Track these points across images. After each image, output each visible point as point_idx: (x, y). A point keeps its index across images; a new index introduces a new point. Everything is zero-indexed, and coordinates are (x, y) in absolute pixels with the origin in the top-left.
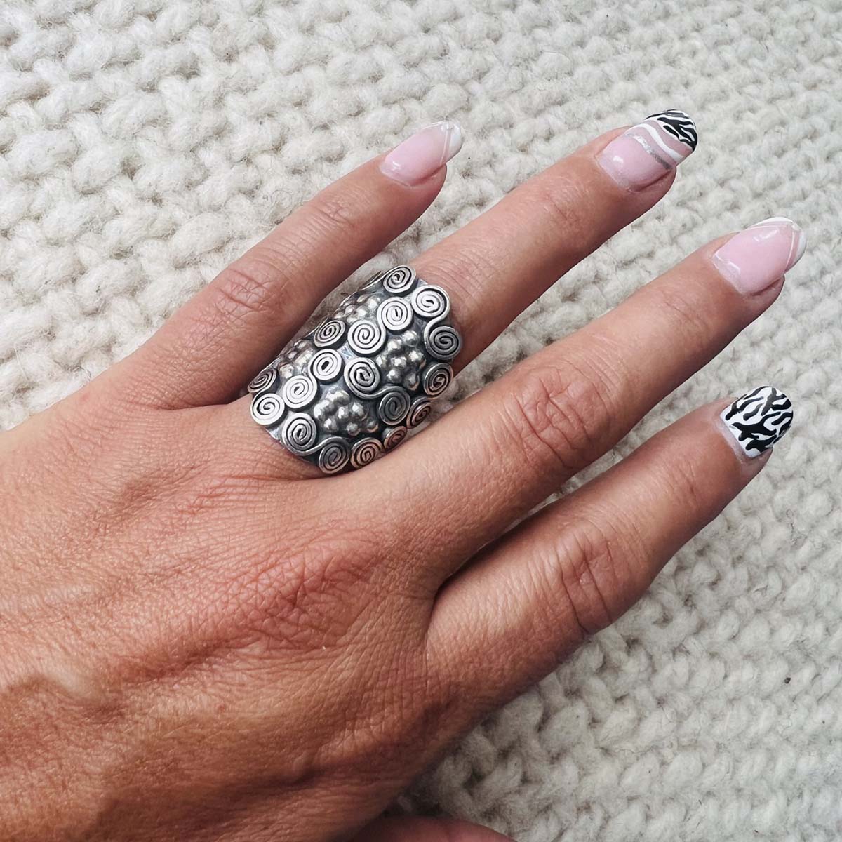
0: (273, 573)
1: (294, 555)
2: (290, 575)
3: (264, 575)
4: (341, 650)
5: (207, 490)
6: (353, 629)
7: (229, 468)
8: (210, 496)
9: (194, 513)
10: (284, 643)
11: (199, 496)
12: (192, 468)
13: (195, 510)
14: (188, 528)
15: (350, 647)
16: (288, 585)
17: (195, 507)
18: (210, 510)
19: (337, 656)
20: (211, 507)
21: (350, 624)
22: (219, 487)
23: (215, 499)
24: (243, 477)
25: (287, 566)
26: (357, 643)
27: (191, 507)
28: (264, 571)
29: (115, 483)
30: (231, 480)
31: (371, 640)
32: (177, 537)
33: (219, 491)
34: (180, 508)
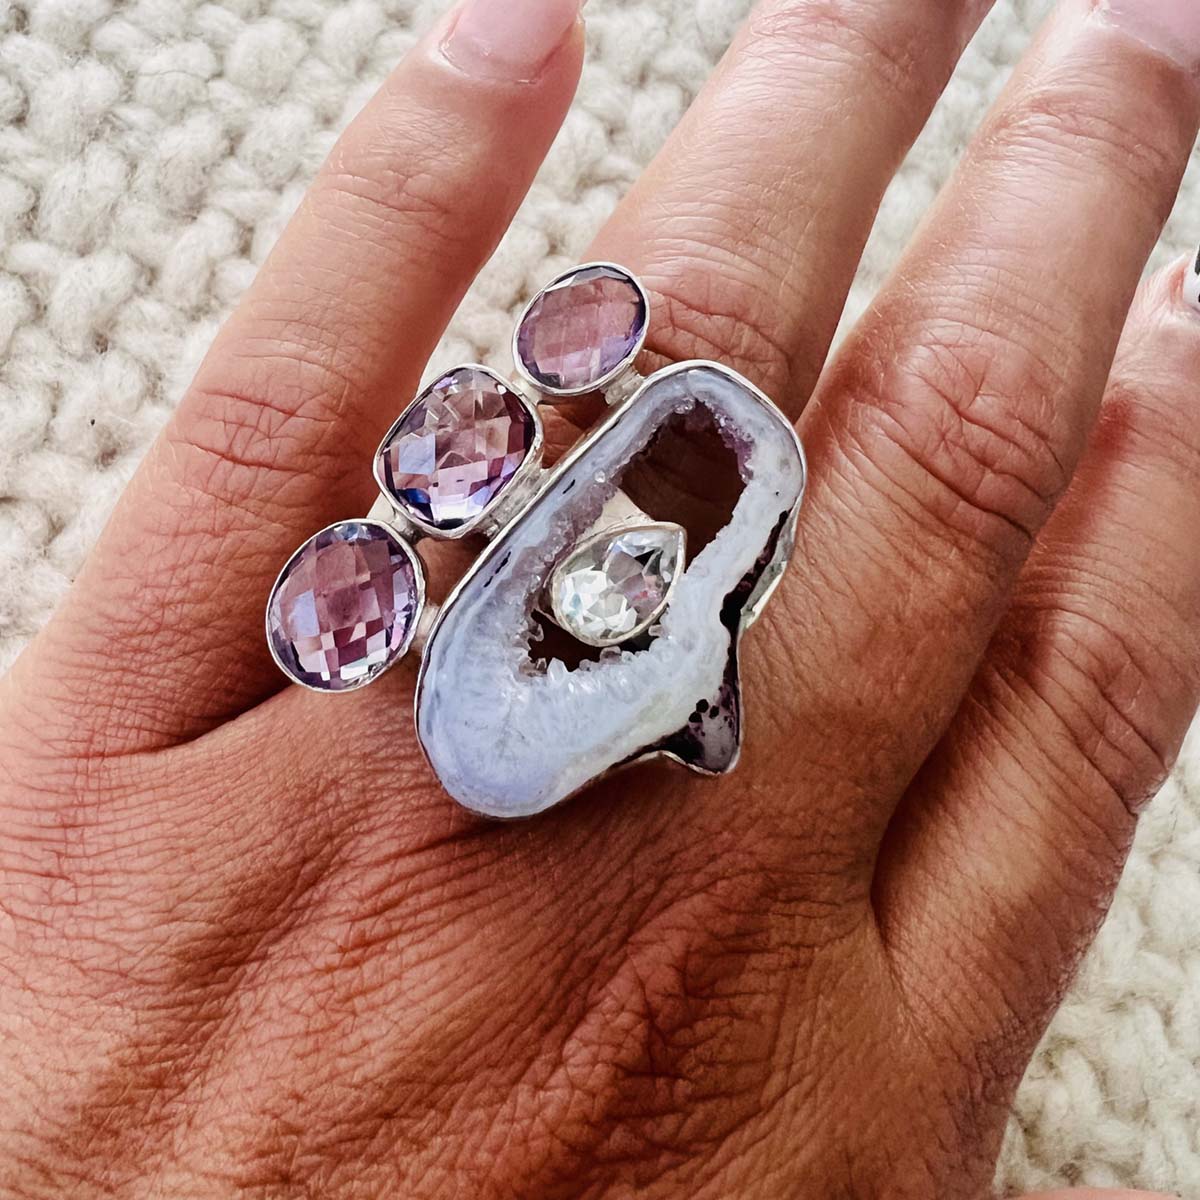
0: (588, 1030)
1: (613, 972)
2: (625, 1019)
3: (571, 1046)
4: (775, 1111)
5: (361, 900)
6: (780, 1059)
7: (392, 837)
8: (376, 913)
9: (356, 963)
10: (665, 1159)
11: (353, 921)
12: (305, 861)
13: (357, 953)
14: (359, 1003)
15: (791, 1097)
16: (630, 1042)
17: (356, 947)
18: (391, 946)
19: (773, 1128)
20: (391, 936)
21: (772, 1052)
22: (388, 885)
23: (389, 914)
24: (432, 845)
25: (609, 1003)
26: (799, 1081)
27: (342, 950)
28: (567, 1036)
29: (149, 963)
30: (408, 860)
31: (821, 1058)
32: (344, 1035)
33: (391, 893)
34: (320, 963)
